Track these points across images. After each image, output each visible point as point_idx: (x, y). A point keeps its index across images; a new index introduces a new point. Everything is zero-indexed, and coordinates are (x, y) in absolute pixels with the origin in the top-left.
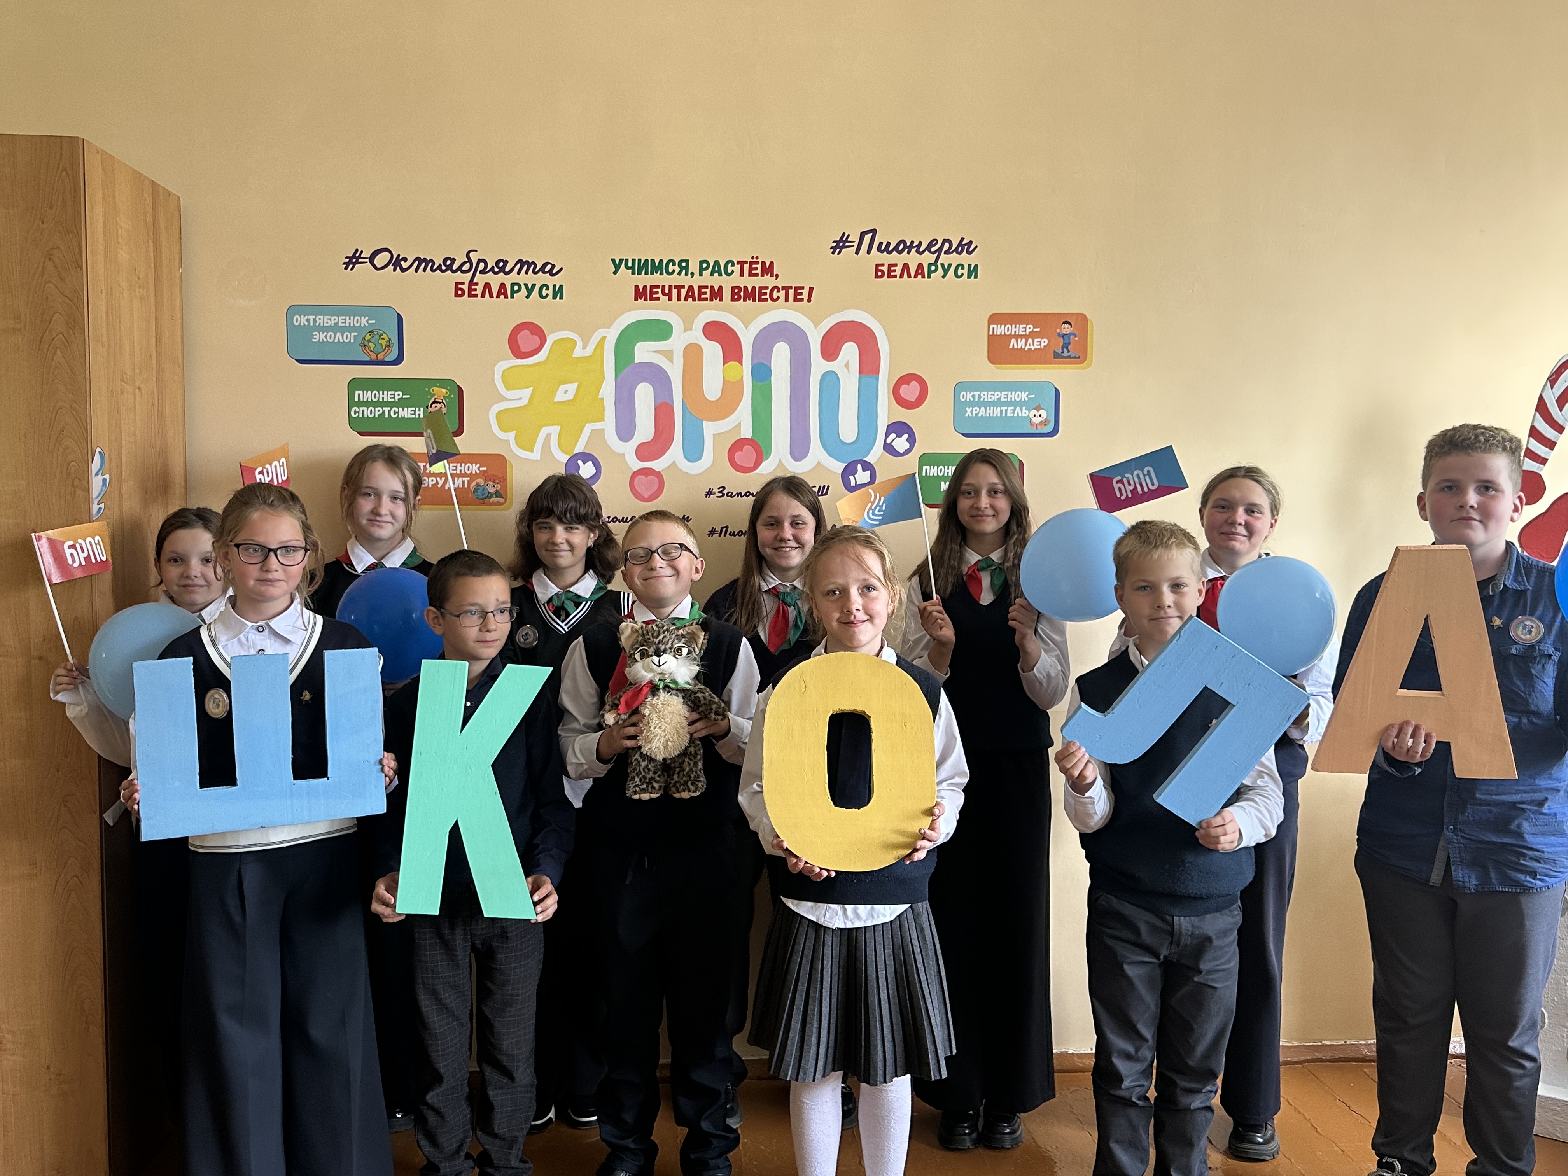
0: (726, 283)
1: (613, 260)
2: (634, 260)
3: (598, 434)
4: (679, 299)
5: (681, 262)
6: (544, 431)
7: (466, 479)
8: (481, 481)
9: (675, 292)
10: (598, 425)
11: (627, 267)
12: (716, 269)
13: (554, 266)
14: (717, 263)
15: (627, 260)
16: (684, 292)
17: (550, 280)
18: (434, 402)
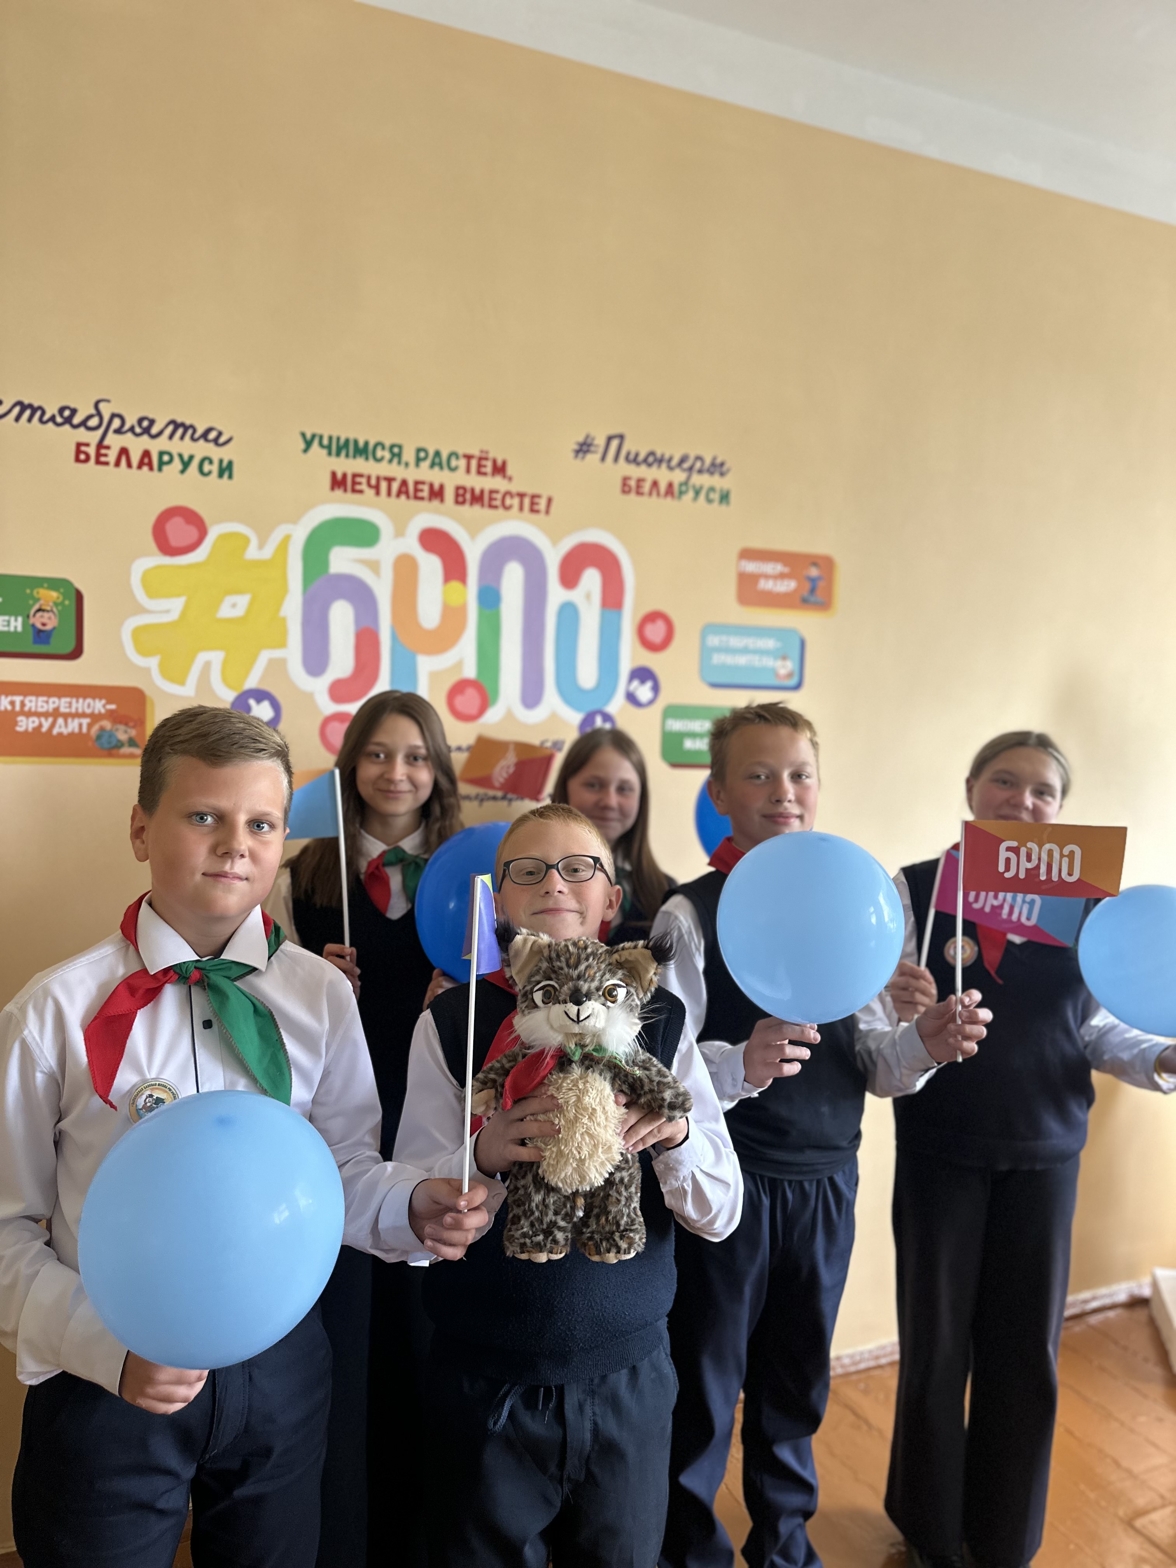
0: (450, 480)
1: (303, 435)
2: (330, 438)
3: (278, 667)
4: (389, 493)
5: (392, 447)
6: (202, 657)
7: (85, 721)
8: (107, 724)
9: (384, 485)
10: (277, 654)
11: (321, 444)
12: (437, 461)
13: (220, 434)
14: (437, 454)
15: (321, 437)
16: (395, 486)
17: (215, 453)
18: (39, 610)
